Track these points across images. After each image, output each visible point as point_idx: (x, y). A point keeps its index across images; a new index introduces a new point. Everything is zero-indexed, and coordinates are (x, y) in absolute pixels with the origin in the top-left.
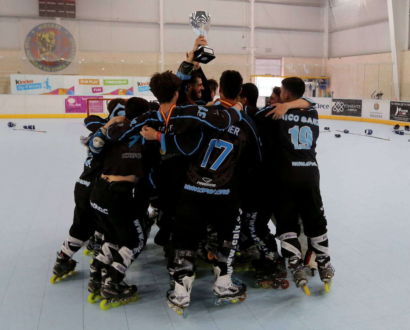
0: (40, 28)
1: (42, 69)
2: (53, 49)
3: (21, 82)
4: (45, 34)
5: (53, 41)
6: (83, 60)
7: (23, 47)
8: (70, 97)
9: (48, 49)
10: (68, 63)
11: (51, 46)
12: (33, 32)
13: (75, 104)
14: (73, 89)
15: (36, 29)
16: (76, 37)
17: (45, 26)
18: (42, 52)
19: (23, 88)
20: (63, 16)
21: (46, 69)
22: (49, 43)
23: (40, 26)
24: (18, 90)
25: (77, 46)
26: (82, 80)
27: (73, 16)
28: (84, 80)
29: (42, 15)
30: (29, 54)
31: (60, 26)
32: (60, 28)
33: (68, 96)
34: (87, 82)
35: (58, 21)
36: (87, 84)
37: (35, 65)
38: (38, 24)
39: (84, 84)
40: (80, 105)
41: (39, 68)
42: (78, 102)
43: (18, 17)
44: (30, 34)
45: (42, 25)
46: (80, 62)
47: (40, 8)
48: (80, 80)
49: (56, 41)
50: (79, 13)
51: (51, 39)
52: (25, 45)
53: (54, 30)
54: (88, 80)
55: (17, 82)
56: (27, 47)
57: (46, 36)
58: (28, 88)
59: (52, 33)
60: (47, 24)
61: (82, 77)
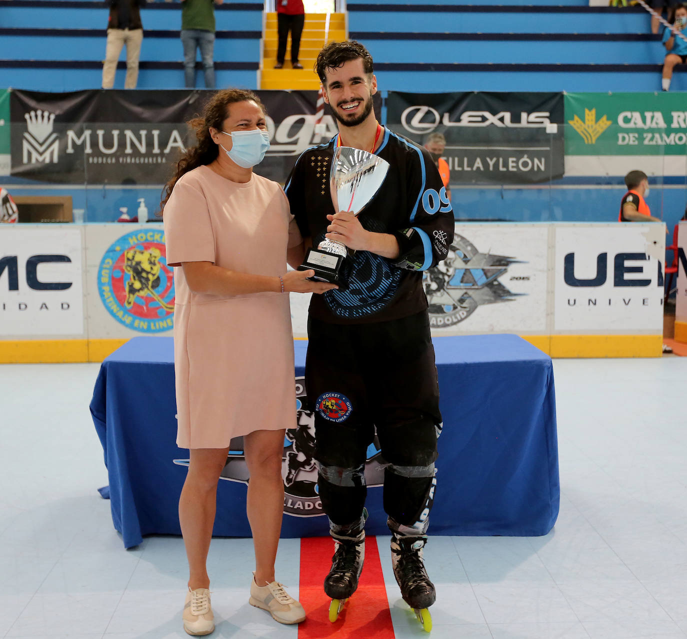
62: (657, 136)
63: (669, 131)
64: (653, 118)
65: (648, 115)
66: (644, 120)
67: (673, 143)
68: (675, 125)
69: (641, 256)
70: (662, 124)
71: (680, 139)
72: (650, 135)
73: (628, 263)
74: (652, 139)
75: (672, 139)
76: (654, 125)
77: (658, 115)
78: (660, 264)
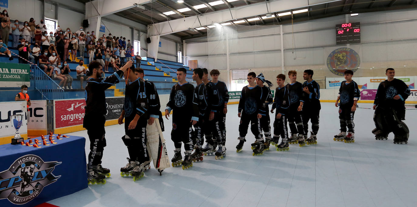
0: (336, 51)
1: (338, 75)
2: (345, 62)
3: (332, 82)
4: (340, 54)
5: (345, 58)
6: (373, 67)
7: (326, 63)
8: (364, 90)
9: (341, 62)
10: (355, 70)
11: (343, 61)
12: (332, 54)
13: (367, 94)
14: (366, 85)
15: (334, 52)
16: (360, 54)
17: (339, 50)
18: (338, 65)
19: (333, 85)
20: (352, 43)
21: (340, 74)
22: (342, 60)
23: (336, 50)
24: (330, 86)
25: (361, 60)
26: (372, 79)
27: (359, 42)
28: (374, 79)
29: (338, 44)
30: (329, 67)
31: (350, 49)
32: (349, 50)
33: (362, 89)
34: (376, 81)
35: (348, 46)
36: (376, 82)
37: (333, 73)
38: (335, 49)
39: (374, 82)
40: (371, 95)
41: (335, 74)
42: (370, 94)
43: (323, 47)
44: (330, 56)
45: (337, 49)
46: (371, 69)
47: (337, 40)
48: (371, 80)
49: (347, 58)
50: (363, 39)
51: (343, 57)
52: (327, 62)
53: (346, 52)
54: (377, 79)
55: (330, 82)
56: (329, 63)
57: (340, 56)
58: (336, 86)
59: (344, 54)
60: (341, 48)
61: (372, 78)
62: (7, 75)
63: (10, 74)
64: (5, 70)
65: (4, 69)
66: (3, 71)
67: (11, 78)
68: (12, 73)
69: (20, 111)
70: (8, 72)
71: (13, 77)
72: (5, 75)
73: (17, 114)
74: (5, 76)
75: (11, 77)
76: (6, 72)
77: (7, 69)
78: (26, 113)
